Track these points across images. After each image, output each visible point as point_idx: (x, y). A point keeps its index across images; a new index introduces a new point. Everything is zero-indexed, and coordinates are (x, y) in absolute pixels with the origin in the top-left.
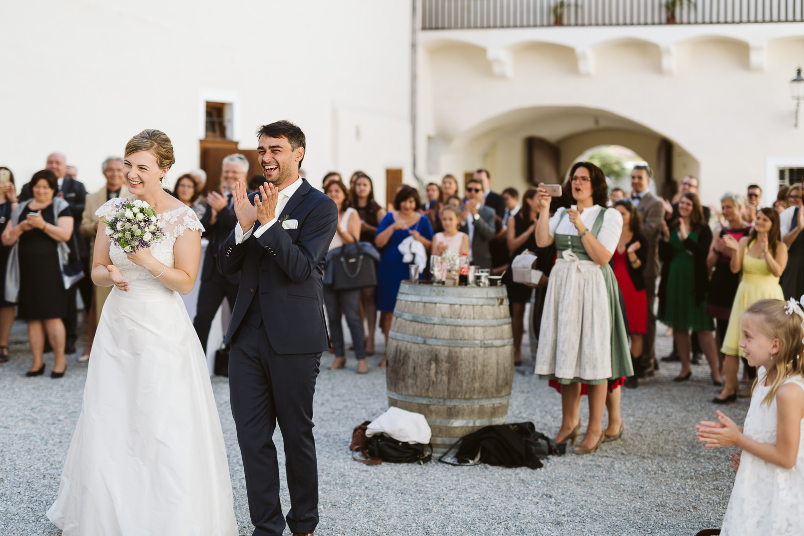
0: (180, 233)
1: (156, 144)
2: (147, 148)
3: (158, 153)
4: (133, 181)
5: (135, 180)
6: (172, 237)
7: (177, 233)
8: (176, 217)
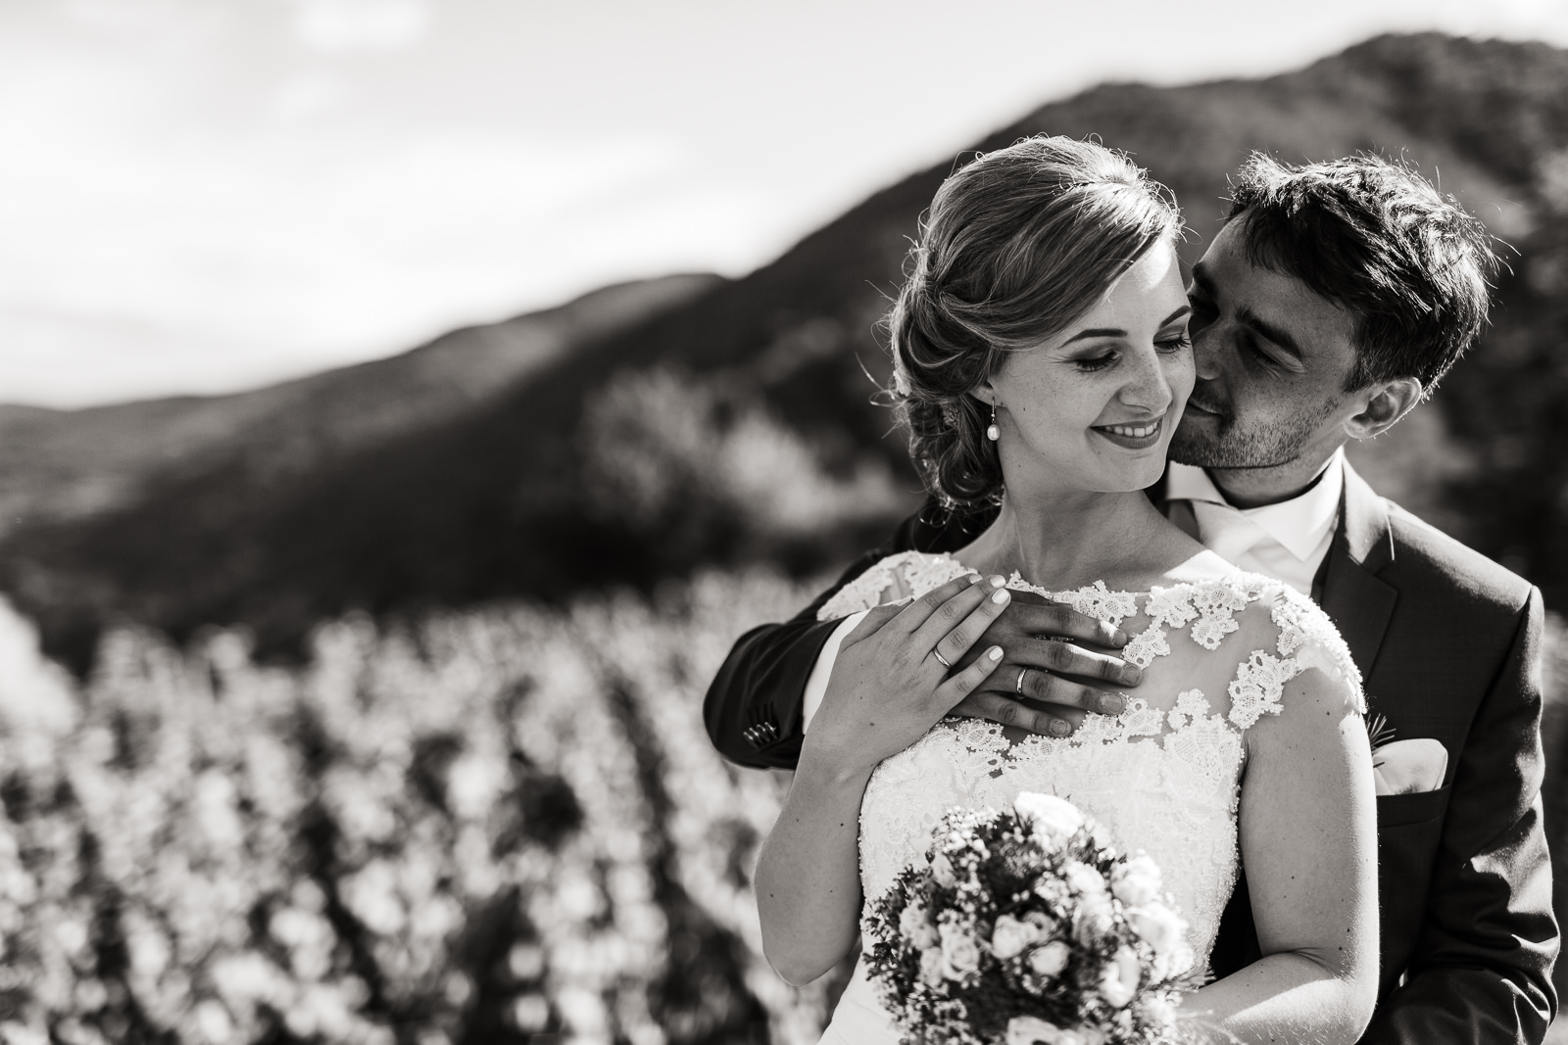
6: (1217, 721)
8: (1229, 614)
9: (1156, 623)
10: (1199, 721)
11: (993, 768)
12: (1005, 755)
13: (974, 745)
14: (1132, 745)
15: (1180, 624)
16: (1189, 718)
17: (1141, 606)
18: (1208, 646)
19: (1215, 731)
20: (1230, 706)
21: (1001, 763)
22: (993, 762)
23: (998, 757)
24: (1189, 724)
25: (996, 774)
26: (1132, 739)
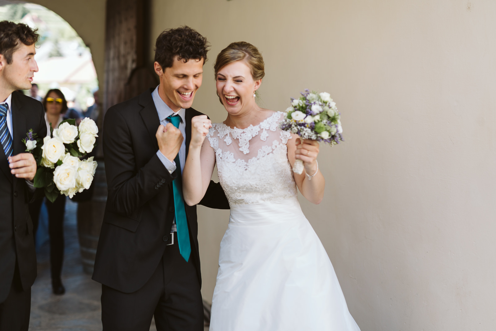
0: (288, 136)
1: (247, 54)
2: (240, 59)
3: (251, 63)
4: (229, 96)
5: (231, 94)
6: (281, 144)
7: (285, 138)
8: (275, 123)
9: (264, 130)
10: (278, 146)
11: (245, 169)
12: (246, 165)
13: (240, 165)
14: (268, 155)
15: (268, 128)
16: (276, 146)
17: (260, 127)
18: (274, 131)
19: (281, 146)
20: (282, 141)
21: (246, 167)
22: (245, 167)
23: (245, 166)
24: (276, 147)
25: (246, 170)
26: (268, 154)
